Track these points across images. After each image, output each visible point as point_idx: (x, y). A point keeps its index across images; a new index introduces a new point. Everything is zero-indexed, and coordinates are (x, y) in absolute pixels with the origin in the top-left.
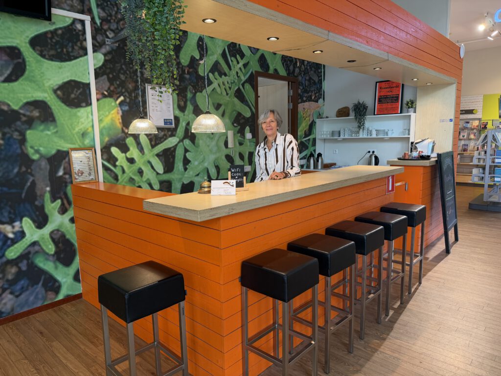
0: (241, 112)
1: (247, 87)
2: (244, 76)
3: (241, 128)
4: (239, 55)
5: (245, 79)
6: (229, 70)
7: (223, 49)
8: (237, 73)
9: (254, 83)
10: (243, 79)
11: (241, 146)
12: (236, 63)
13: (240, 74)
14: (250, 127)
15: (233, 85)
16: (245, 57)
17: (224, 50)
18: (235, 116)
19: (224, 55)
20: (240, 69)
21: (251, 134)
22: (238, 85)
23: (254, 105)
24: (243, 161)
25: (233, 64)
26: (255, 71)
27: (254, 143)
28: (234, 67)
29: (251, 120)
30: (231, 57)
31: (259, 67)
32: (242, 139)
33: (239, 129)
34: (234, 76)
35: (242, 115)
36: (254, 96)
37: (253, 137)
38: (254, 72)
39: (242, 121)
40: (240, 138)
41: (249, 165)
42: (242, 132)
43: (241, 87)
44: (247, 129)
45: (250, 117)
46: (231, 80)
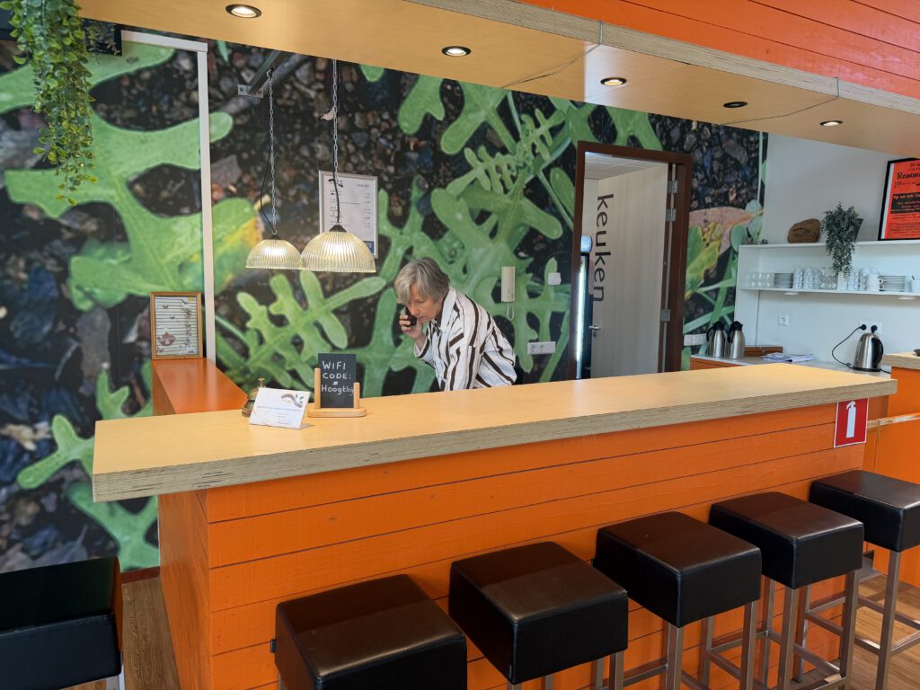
0: (537, 228)
1: (557, 175)
2: (551, 154)
3: (535, 261)
4: (541, 110)
5: (554, 158)
6: (513, 141)
7: (502, 97)
8: (534, 147)
9: (576, 167)
10: (548, 158)
11: (533, 300)
12: (533, 125)
13: (540, 148)
14: (558, 259)
15: (520, 171)
16: (556, 113)
17: (505, 100)
18: (521, 237)
19: (503, 110)
20: (542, 138)
21: (559, 274)
22: (534, 173)
23: (572, 214)
24: (538, 331)
25: (523, 129)
26: (579, 142)
27: (567, 293)
28: (527, 135)
29: (562, 245)
30: (519, 112)
31: (591, 134)
32: (537, 284)
33: (531, 265)
34: (525, 153)
35: (542, 234)
36: (573, 195)
37: (564, 281)
38: (576, 144)
39: (539, 247)
40: (533, 283)
41: (552, 340)
42: (537, 271)
43: (542, 176)
44: (552, 264)
45: (560, 239)
46: (518, 161)
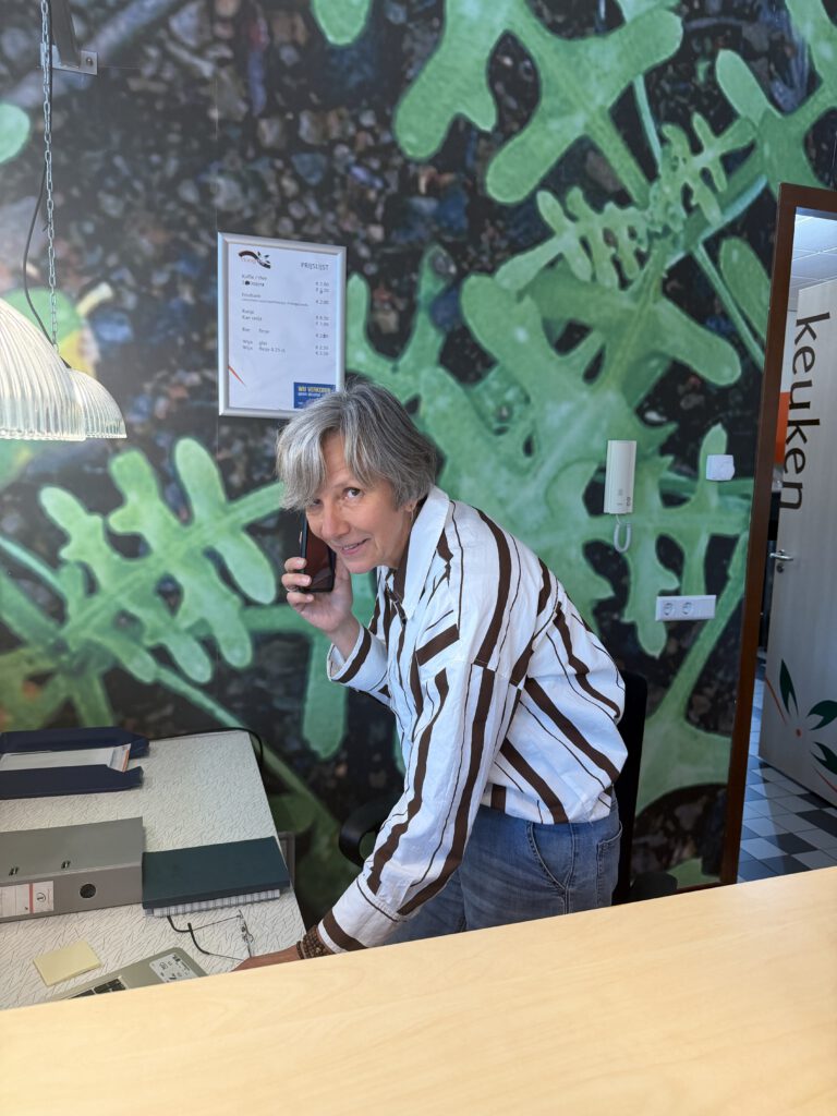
0: (688, 361)
1: (735, 254)
2: (723, 208)
3: (679, 432)
4: (706, 116)
5: (729, 218)
6: (643, 180)
7: (623, 86)
8: (687, 193)
9: (774, 238)
10: (716, 218)
11: (673, 511)
12: (687, 147)
13: (701, 196)
14: (728, 428)
15: (657, 242)
16: (736, 124)
17: (628, 95)
18: (653, 381)
19: (624, 114)
20: (706, 175)
21: (730, 458)
22: (686, 247)
23: (764, 336)
24: (679, 573)
25: (665, 154)
26: (784, 186)
27: (745, 497)
28: (674, 168)
29: (739, 398)
30: (659, 119)
31: (809, 169)
32: (683, 479)
33: (671, 438)
34: (668, 205)
35: (695, 375)
36: (766, 297)
37: (740, 472)
38: (776, 191)
39: (690, 402)
40: (673, 476)
41: (709, 592)
42: (684, 451)
43: (701, 254)
44: (717, 435)
45: (736, 386)
46: (652, 222)
